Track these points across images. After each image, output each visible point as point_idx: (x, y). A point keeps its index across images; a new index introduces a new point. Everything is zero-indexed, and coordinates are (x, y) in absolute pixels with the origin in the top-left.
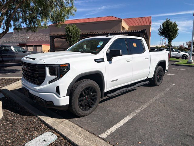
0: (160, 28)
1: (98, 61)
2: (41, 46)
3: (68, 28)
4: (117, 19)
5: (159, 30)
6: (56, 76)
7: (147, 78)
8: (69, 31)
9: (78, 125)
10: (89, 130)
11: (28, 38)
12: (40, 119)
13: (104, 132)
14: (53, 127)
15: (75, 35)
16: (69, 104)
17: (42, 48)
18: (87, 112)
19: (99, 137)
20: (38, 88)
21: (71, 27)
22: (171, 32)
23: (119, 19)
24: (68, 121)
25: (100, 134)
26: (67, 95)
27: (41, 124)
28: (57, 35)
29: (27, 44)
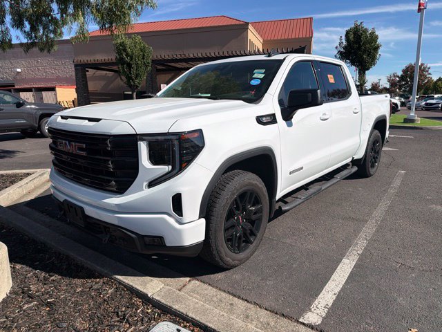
0: (340, 44)
1: (264, 120)
2: (53, 89)
3: (122, 44)
4: (238, 23)
5: (336, 47)
6: (170, 167)
7: (353, 158)
8: (125, 50)
9: (229, 293)
10: (267, 304)
11: (19, 70)
12: (125, 286)
13: (307, 307)
14: (174, 307)
15: (139, 62)
16: (204, 239)
17: (56, 95)
18: (242, 255)
19: (304, 324)
20: (115, 200)
21: (128, 42)
22: (365, 51)
23: (241, 23)
24: (197, 282)
25: (301, 315)
26: (200, 218)
27: (131, 299)
28: (93, 62)
29: (16, 87)
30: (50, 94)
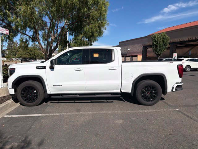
2: (136, 56)
7: (121, 91)
8: (155, 39)
11: (129, 49)
16: (14, 94)
17: (137, 58)
26: (12, 88)
28: (148, 45)
29: (128, 55)
30: (136, 57)
